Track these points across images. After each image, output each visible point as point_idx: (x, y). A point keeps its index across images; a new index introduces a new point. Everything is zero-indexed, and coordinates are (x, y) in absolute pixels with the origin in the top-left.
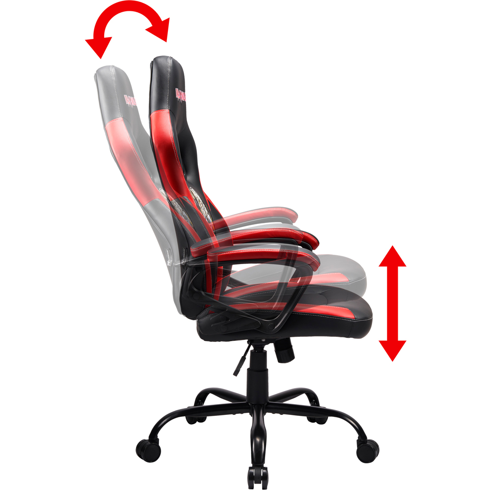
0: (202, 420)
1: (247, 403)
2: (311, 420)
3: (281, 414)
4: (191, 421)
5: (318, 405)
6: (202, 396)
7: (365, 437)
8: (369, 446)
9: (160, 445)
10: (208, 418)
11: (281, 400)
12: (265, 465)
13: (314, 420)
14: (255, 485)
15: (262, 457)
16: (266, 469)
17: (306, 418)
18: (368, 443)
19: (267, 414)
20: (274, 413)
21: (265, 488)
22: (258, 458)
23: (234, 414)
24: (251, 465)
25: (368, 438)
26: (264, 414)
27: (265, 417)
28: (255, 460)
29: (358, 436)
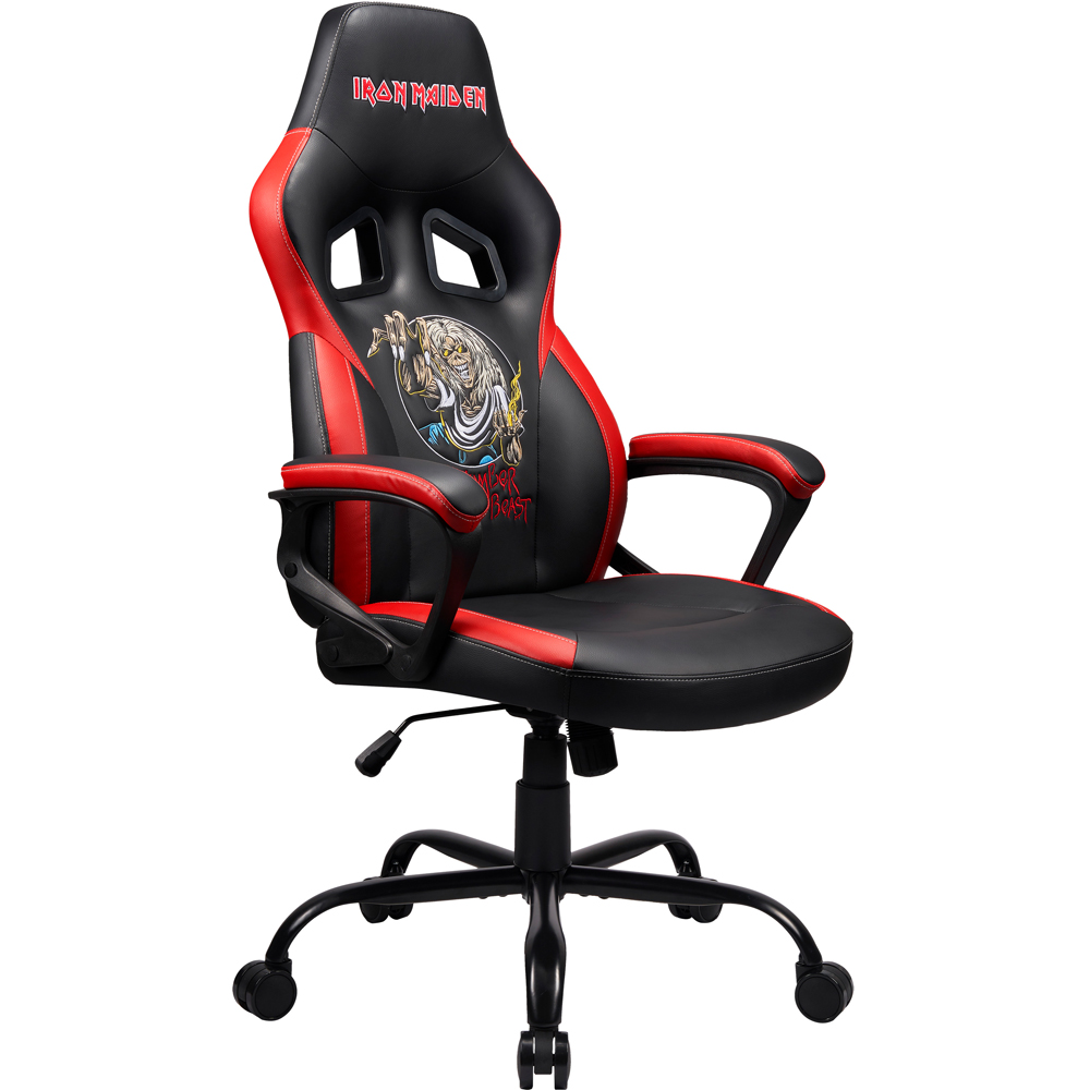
0: (401, 912)
1: (516, 870)
2: (680, 912)
3: (604, 897)
4: (374, 915)
5: (698, 874)
6: (401, 852)
7: (818, 955)
8: (826, 979)
9: (293, 975)
10: (417, 907)
11: (603, 862)
12: (561, 1028)
13: (688, 911)
14: (536, 1078)
15: (555, 1007)
16: (563, 1037)
17: (666, 905)
18: (823, 972)
19: (568, 896)
20: (584, 894)
21: (561, 1084)
22: (544, 1008)
23: (483, 896)
24: (527, 1028)
25: (826, 958)
26: (559, 896)
27: (562, 904)
28: (536, 1013)
29: (798, 952)
